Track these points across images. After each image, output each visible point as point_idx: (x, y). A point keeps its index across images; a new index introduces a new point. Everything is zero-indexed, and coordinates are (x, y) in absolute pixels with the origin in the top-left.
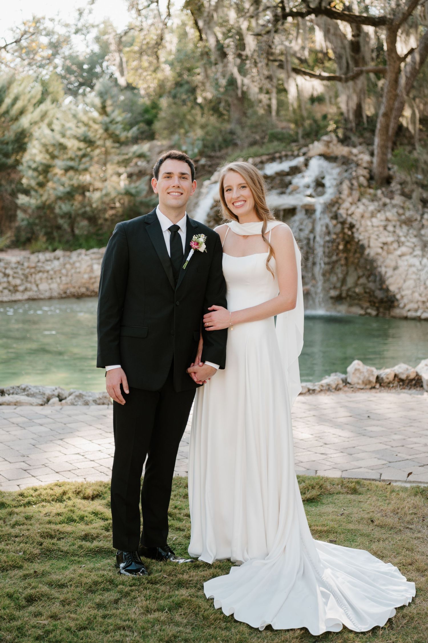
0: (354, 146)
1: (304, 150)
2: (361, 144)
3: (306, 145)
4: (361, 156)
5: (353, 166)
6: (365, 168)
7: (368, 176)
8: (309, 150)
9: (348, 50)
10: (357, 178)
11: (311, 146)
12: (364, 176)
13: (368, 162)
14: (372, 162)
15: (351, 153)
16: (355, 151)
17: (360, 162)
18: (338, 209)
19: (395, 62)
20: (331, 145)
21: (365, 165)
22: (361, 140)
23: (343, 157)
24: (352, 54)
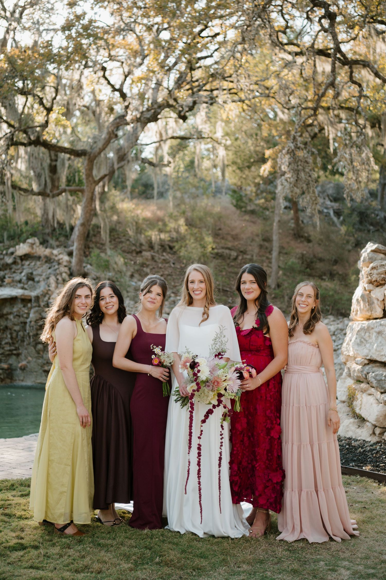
0: (53, 248)
1: (11, 250)
2: (58, 246)
3: (14, 246)
4: (61, 256)
5: (55, 264)
6: (65, 266)
7: (68, 272)
8: (16, 251)
9: (47, 171)
10: (61, 274)
11: (17, 247)
12: (66, 273)
13: (67, 261)
14: (70, 262)
15: (52, 254)
16: (55, 252)
17: (61, 261)
18: (49, 299)
19: (91, 184)
20: (34, 246)
21: (65, 264)
22: (57, 243)
23: (46, 257)
24: (50, 174)
